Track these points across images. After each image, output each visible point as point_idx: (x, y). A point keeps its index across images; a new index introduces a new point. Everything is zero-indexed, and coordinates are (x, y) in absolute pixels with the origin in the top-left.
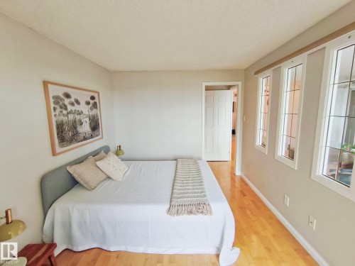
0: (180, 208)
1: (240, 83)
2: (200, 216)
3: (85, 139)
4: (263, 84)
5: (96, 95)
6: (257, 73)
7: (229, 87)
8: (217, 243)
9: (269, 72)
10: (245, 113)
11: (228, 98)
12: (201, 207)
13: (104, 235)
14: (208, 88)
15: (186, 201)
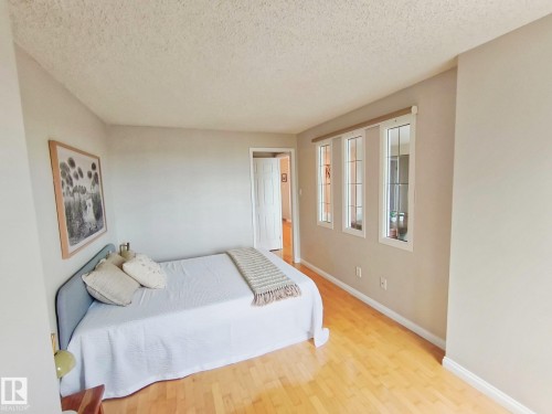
0: (268, 296)
1: (293, 151)
2: (290, 299)
3: (91, 232)
4: (322, 154)
5: (96, 162)
6: (315, 140)
7: (274, 155)
8: (307, 327)
9: (329, 141)
10: (301, 186)
11: (274, 168)
12: (289, 290)
13: (169, 357)
14: (256, 155)
15: (271, 287)
